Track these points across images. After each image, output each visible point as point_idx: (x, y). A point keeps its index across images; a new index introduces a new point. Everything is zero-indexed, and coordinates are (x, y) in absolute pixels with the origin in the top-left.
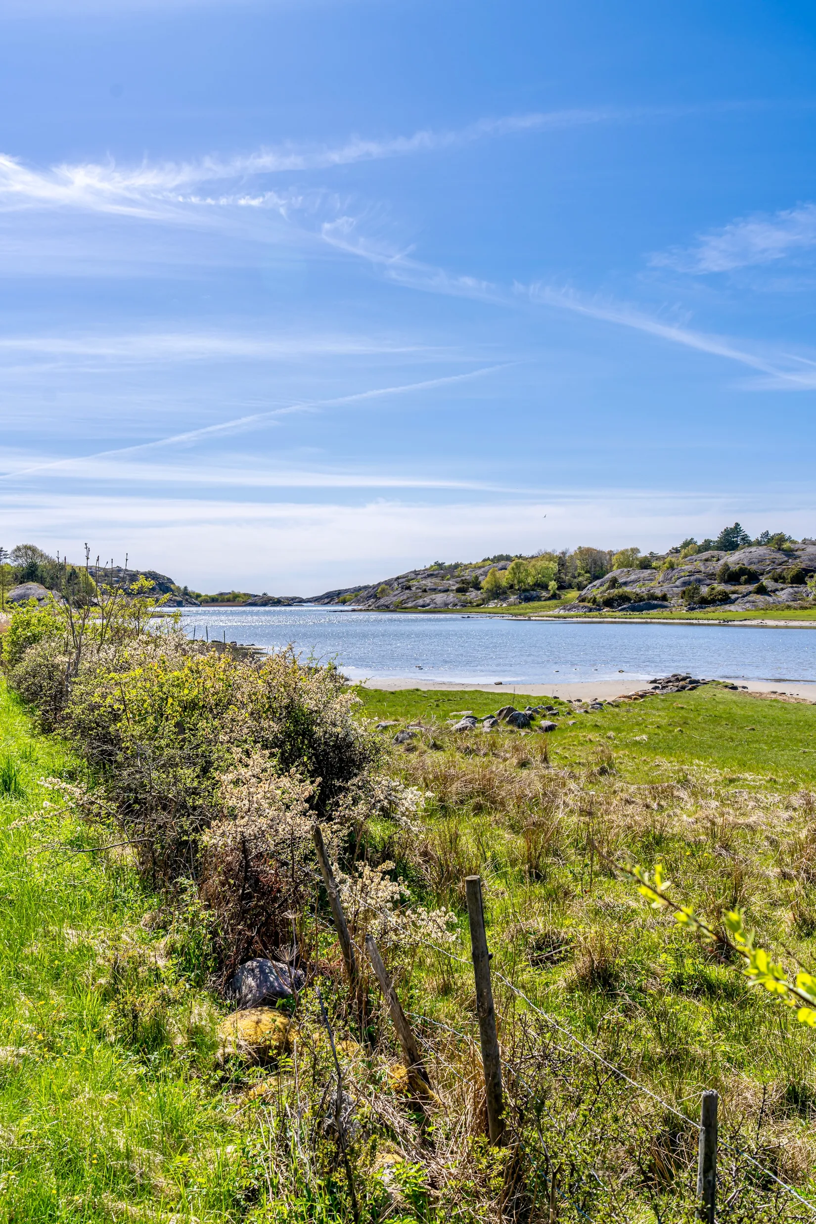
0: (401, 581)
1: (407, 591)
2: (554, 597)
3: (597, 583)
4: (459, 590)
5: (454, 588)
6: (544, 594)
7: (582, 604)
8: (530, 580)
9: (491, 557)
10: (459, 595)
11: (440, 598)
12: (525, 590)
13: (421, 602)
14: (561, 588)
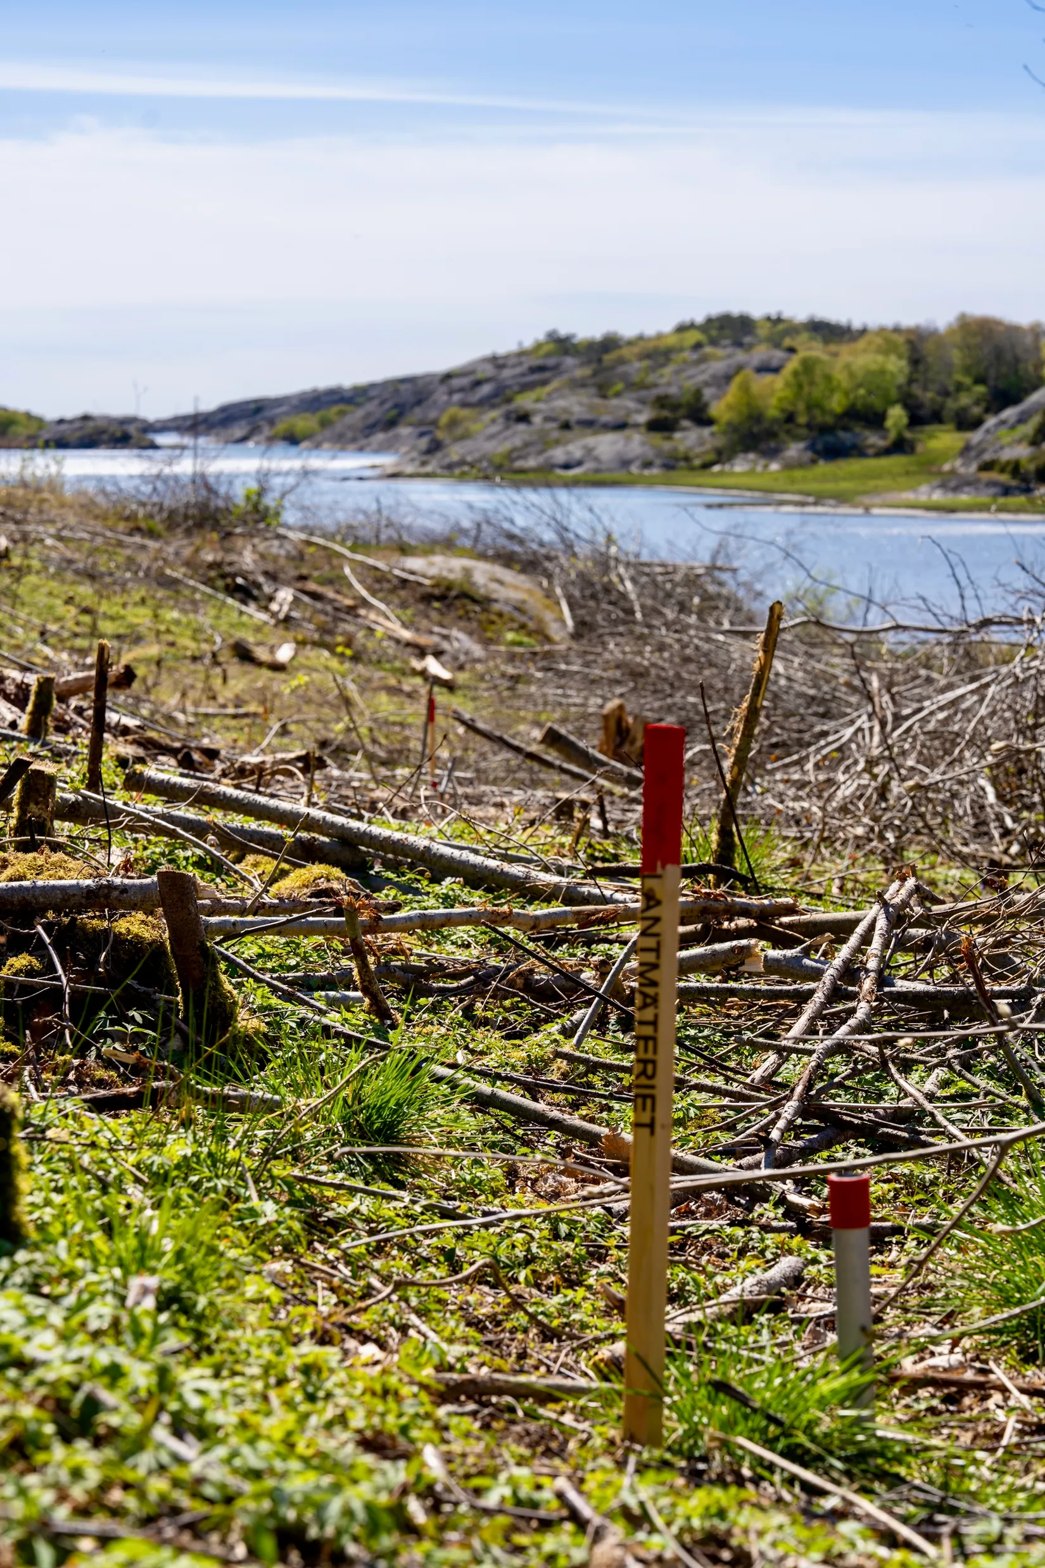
0: (456, 383)
1: (522, 427)
2: (900, 446)
3: (1009, 413)
4: (655, 426)
5: (642, 418)
6: (874, 440)
7: (986, 476)
8: (837, 403)
9: (700, 319)
10: (657, 438)
11: (607, 445)
12: (824, 429)
13: (559, 454)
14: (916, 420)
